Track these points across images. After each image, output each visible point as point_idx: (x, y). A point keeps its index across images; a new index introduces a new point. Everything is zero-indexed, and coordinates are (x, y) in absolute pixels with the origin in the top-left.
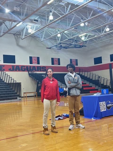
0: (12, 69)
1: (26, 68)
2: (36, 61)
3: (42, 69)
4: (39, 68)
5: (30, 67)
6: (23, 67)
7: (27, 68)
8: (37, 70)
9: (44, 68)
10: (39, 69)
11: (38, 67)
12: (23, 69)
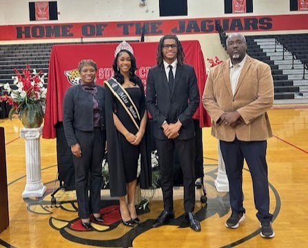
0: (178, 29)
1: (214, 23)
2: (244, 5)
3: (258, 25)
4: (251, 22)
5: (226, 20)
6: (207, 23)
7: (216, 24)
8: (244, 26)
9: (265, 21)
10: (251, 24)
11: (247, 19)
12: (207, 28)
